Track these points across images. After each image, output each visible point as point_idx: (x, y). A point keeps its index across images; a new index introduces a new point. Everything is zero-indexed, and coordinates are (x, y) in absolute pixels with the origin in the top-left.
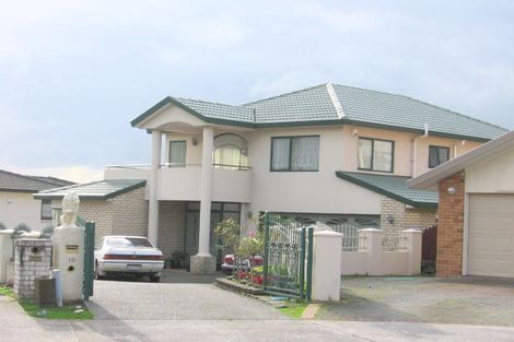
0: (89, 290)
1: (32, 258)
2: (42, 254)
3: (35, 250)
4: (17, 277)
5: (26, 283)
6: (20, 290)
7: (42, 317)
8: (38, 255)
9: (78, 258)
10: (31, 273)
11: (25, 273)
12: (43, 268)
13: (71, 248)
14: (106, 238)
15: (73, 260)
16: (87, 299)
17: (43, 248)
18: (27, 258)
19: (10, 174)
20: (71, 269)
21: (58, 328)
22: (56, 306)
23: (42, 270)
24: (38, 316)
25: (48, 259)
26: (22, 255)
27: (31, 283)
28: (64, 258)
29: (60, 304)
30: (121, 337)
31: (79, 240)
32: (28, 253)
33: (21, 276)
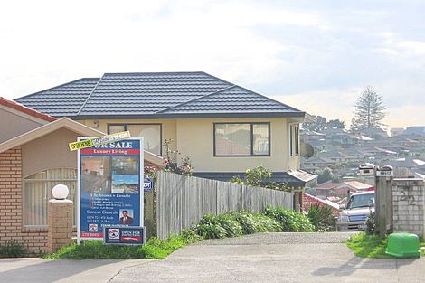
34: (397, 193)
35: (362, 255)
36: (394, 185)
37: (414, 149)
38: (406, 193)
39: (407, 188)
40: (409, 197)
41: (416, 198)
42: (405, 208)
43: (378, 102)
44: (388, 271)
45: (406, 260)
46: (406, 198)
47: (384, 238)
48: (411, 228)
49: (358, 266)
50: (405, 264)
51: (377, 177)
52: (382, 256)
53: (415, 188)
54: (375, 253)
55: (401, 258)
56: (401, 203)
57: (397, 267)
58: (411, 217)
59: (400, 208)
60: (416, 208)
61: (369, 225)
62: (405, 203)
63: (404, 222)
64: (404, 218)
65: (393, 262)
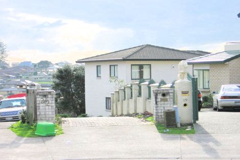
0: (196, 118)
1: (162, 100)
2: (168, 97)
3: (164, 95)
4: (155, 111)
5: (159, 114)
6: (156, 118)
7: (166, 133)
8: (165, 98)
9: (189, 99)
10: (162, 108)
11: (158, 108)
12: (169, 105)
13: (184, 93)
14: (223, 86)
15: (186, 100)
16: (195, 122)
17: (168, 93)
18: (159, 100)
19: (173, 50)
20: (185, 105)
21: (172, 139)
22: (176, 127)
23: (169, 106)
24: (164, 133)
25: (172, 100)
26: (156, 98)
27: (163, 114)
28: (181, 99)
29: (179, 125)
30: (205, 143)
31: (189, 88)
32: (160, 97)
33: (156, 110)
34: (39, 99)
35: (21, 136)
36: (37, 94)
37: (25, 74)
38: (45, 99)
39: (45, 96)
40: (46, 101)
41: (50, 102)
42: (44, 108)
43: (4, 47)
44: (40, 144)
45: (48, 138)
46: (45, 102)
47: (32, 125)
48: (48, 119)
49: (21, 142)
50: (48, 140)
51: (27, 90)
52: (33, 135)
53: (49, 96)
54: (29, 134)
55: (45, 136)
56: (41, 105)
57: (44, 142)
58: (47, 113)
59: (41, 108)
60: (50, 107)
61: (23, 118)
62: (44, 105)
63: (44, 116)
64: (43, 113)
65: (40, 139)
